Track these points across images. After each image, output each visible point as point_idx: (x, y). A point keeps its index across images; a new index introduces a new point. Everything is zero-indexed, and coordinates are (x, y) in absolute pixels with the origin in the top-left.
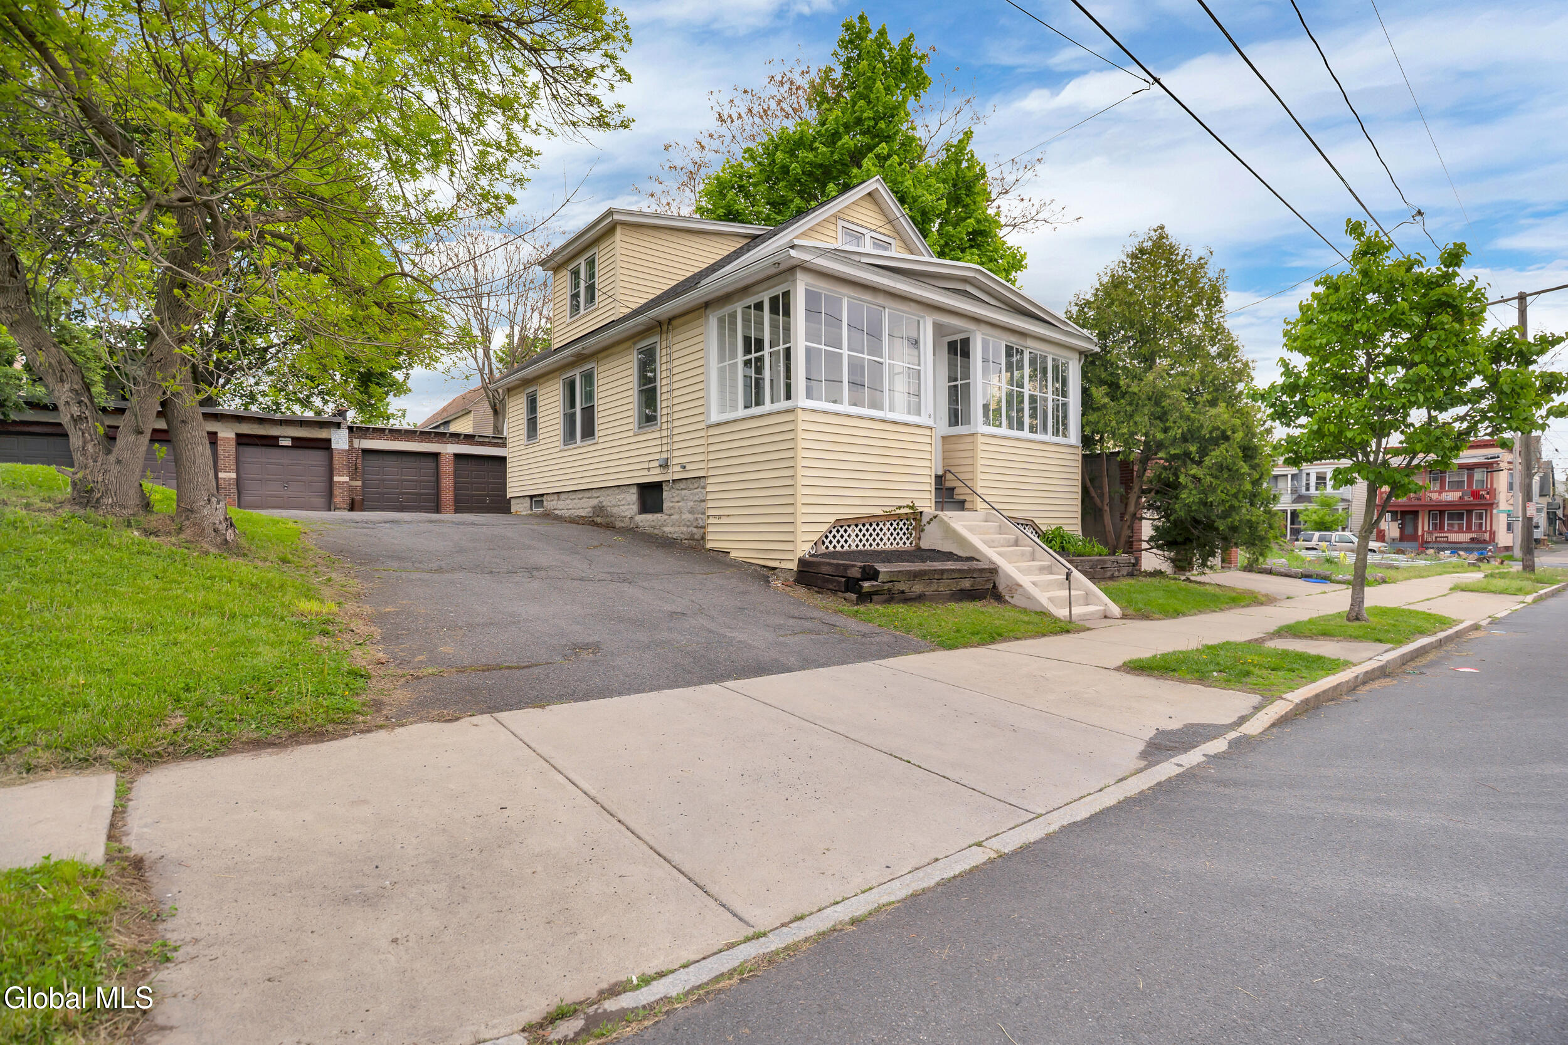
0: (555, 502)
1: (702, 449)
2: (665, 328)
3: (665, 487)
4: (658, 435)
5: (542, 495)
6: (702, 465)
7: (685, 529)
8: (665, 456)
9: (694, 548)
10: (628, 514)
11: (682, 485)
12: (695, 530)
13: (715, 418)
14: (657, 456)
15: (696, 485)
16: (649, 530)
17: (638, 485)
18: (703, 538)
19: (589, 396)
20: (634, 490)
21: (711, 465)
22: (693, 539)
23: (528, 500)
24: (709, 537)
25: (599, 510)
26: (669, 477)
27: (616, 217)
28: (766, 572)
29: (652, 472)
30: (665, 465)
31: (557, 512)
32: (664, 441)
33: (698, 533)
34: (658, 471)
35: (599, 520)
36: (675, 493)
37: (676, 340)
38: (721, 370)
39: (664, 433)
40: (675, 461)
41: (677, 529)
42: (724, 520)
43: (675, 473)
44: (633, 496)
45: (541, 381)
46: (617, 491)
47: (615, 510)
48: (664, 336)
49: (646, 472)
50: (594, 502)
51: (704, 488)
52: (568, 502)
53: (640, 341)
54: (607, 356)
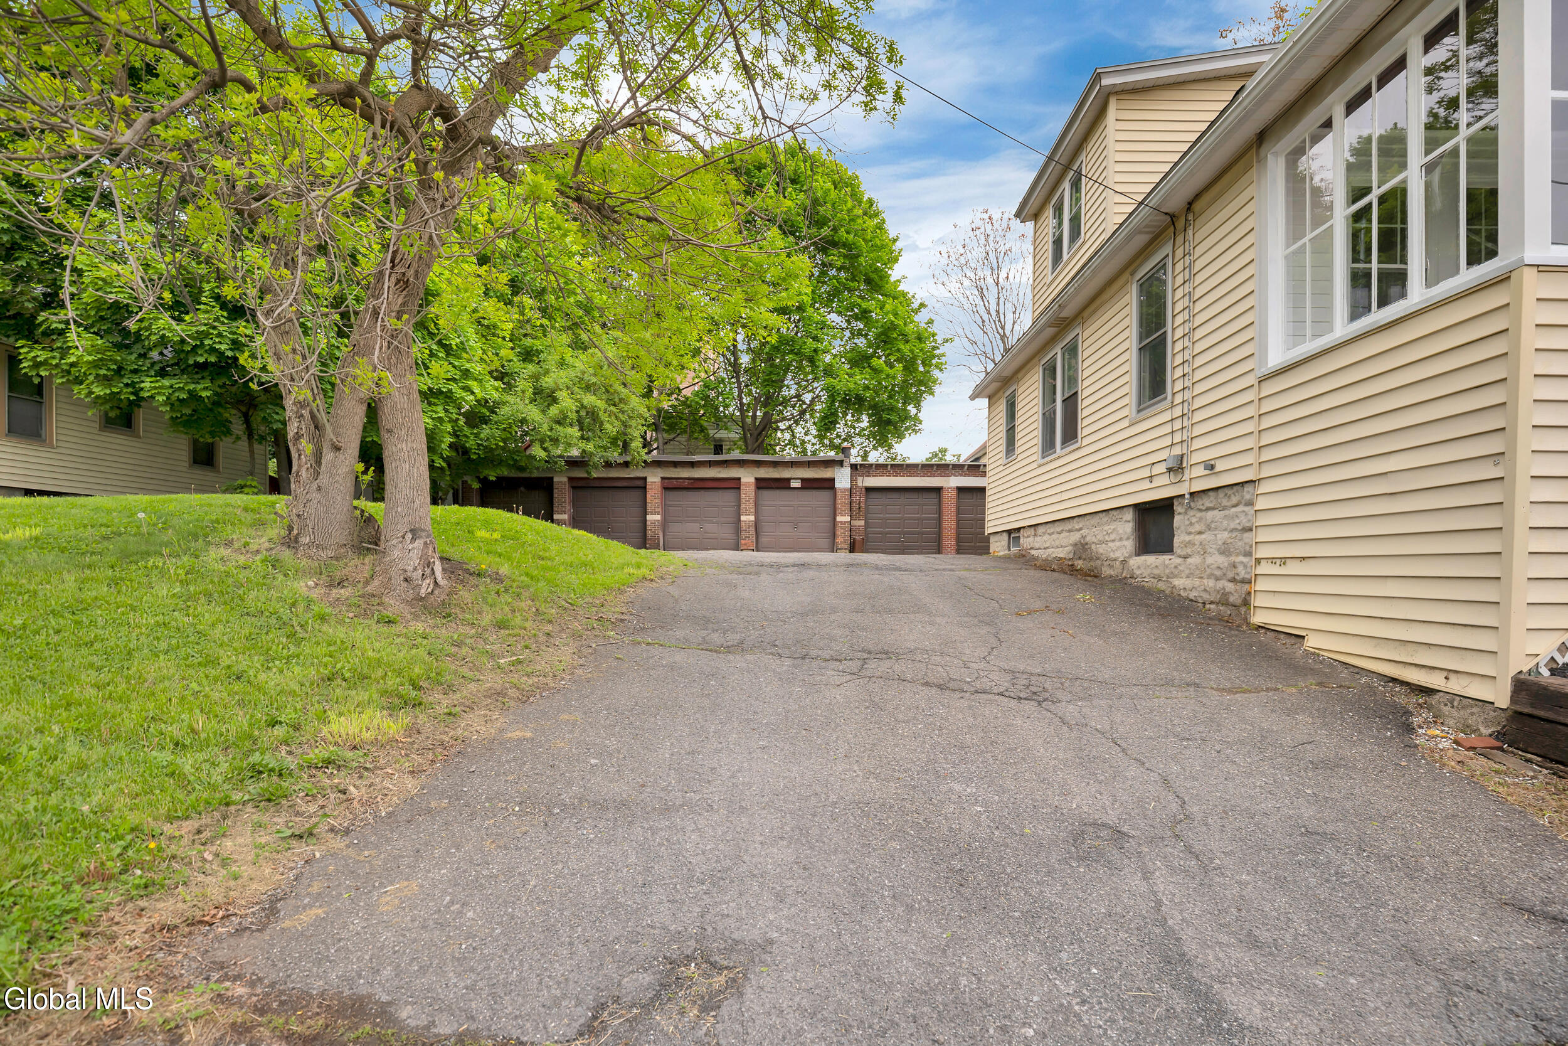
0: (1031, 539)
1: (1249, 427)
2: (1180, 224)
3: (1178, 508)
4: (1167, 416)
5: (1019, 530)
6: (1248, 459)
7: (1211, 583)
8: (1177, 451)
9: (1226, 622)
10: (1120, 555)
11: (1207, 502)
12: (1230, 587)
13: (1276, 358)
14: (1164, 455)
15: (1234, 500)
16: (1149, 582)
17: (1136, 506)
18: (1246, 603)
19: (1071, 380)
20: (1129, 515)
21: (1267, 455)
22: (1226, 604)
23: (1005, 535)
24: (1258, 601)
25: (1082, 548)
26: (1184, 489)
27: (1106, 81)
28: (1402, 698)
29: (1157, 482)
30: (1177, 468)
31: (1033, 552)
32: (1178, 425)
33: (1235, 593)
34: (1165, 480)
35: (1079, 564)
36: (1195, 517)
37: (1199, 236)
38: (1294, 263)
39: (1178, 412)
40: (1196, 458)
41: (1197, 582)
42: (1293, 568)
43: (1196, 479)
44: (1126, 526)
45: (1020, 375)
46: (1105, 518)
47: (1101, 549)
48: (1180, 239)
49: (1147, 485)
50: (1075, 537)
51: (1250, 503)
52: (1046, 537)
53: (1140, 265)
54: (1095, 311)
